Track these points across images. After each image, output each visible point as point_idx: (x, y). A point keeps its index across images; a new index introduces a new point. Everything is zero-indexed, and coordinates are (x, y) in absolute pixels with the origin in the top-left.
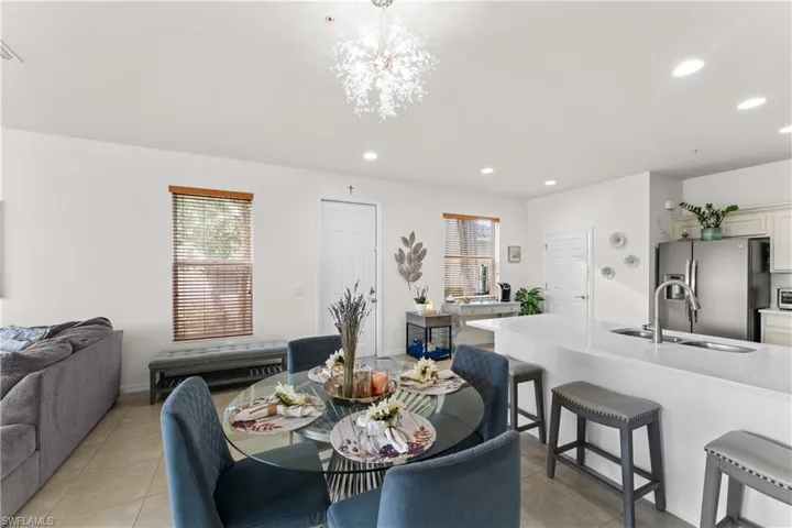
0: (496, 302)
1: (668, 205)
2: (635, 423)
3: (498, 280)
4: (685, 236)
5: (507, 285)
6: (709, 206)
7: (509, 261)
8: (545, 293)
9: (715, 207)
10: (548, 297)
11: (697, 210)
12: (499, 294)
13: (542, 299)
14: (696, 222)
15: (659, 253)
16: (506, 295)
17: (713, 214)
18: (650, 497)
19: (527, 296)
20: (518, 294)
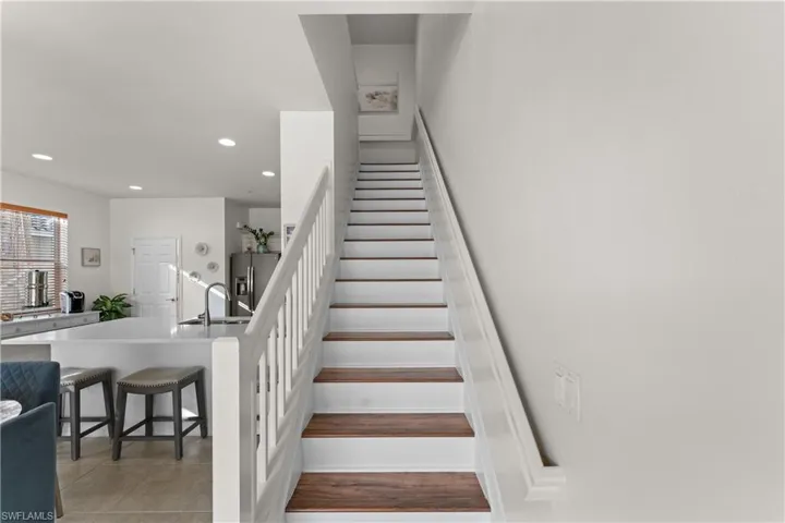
0: (61, 315)
1: (238, 226)
2: (183, 383)
3: (65, 287)
4: (249, 249)
5: (79, 294)
6: (261, 230)
7: (83, 264)
8: (133, 298)
9: (264, 231)
10: (136, 303)
11: (254, 232)
12: (67, 304)
13: (129, 306)
14: (254, 240)
15: (232, 261)
16: (77, 304)
17: (263, 235)
18: (197, 431)
19: (109, 304)
20: (96, 302)
